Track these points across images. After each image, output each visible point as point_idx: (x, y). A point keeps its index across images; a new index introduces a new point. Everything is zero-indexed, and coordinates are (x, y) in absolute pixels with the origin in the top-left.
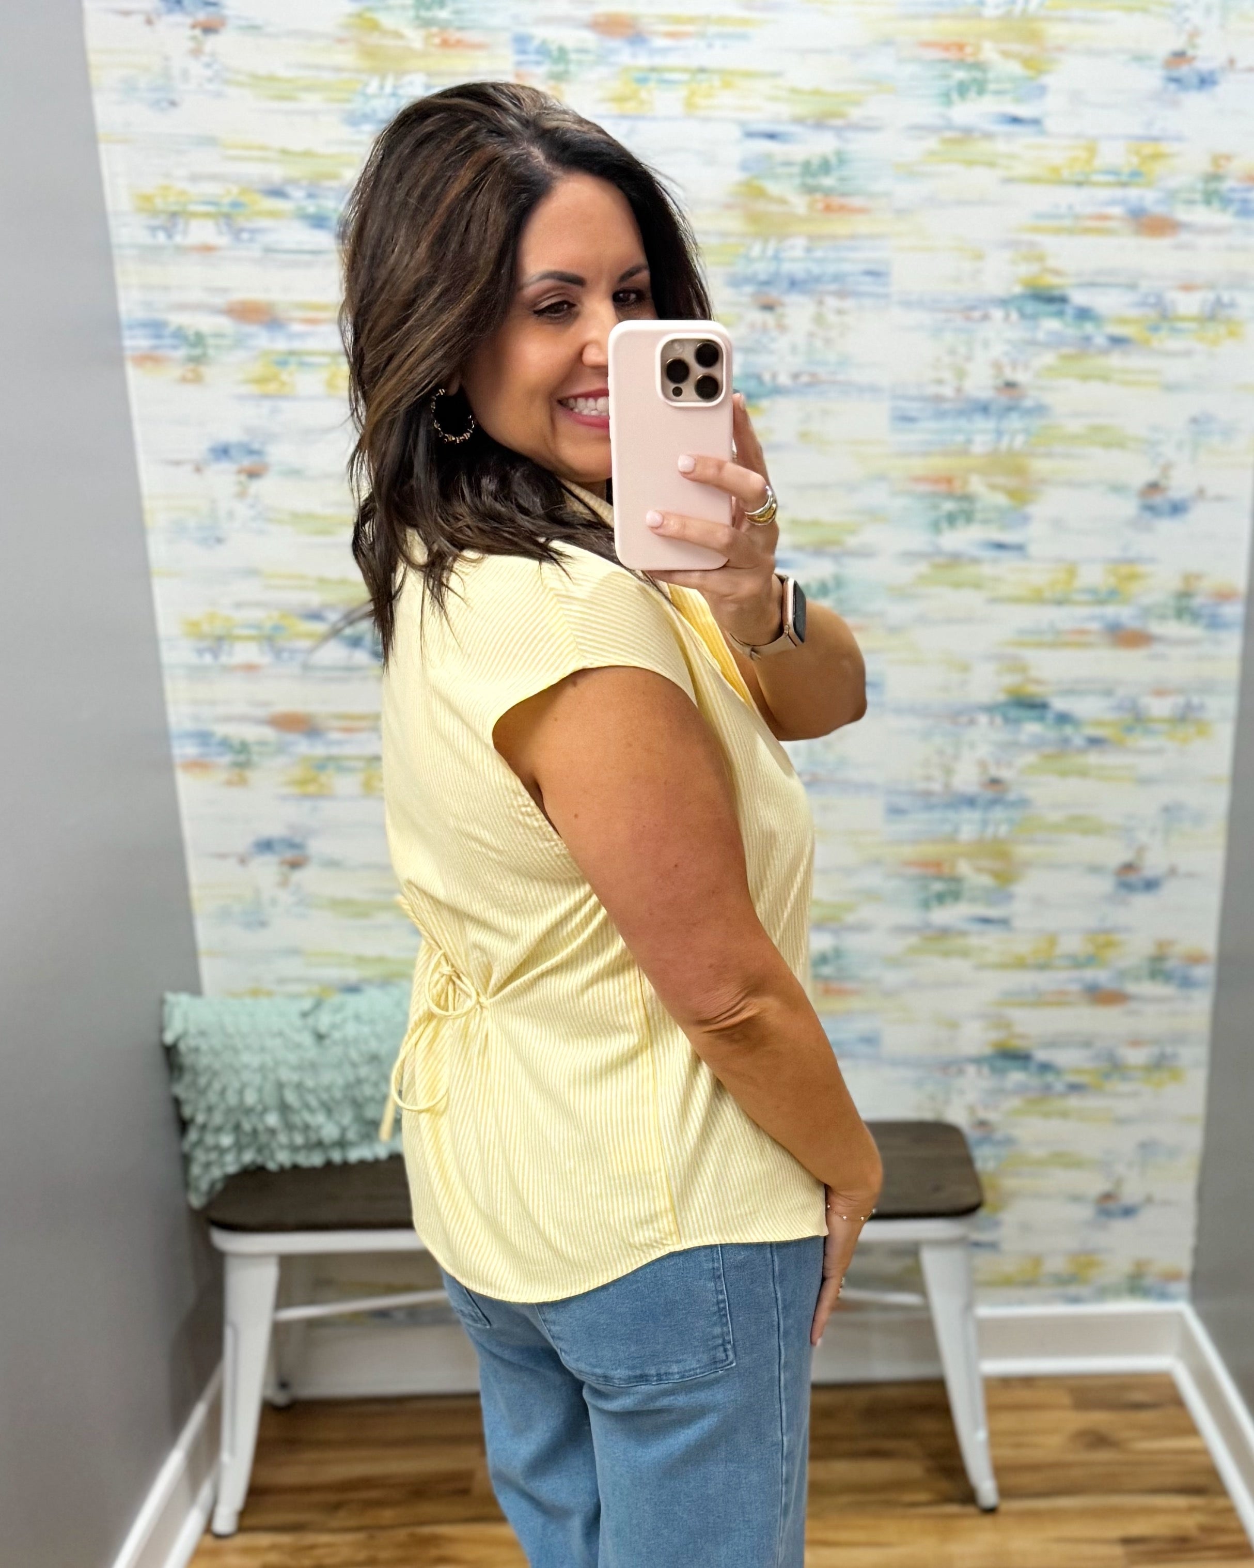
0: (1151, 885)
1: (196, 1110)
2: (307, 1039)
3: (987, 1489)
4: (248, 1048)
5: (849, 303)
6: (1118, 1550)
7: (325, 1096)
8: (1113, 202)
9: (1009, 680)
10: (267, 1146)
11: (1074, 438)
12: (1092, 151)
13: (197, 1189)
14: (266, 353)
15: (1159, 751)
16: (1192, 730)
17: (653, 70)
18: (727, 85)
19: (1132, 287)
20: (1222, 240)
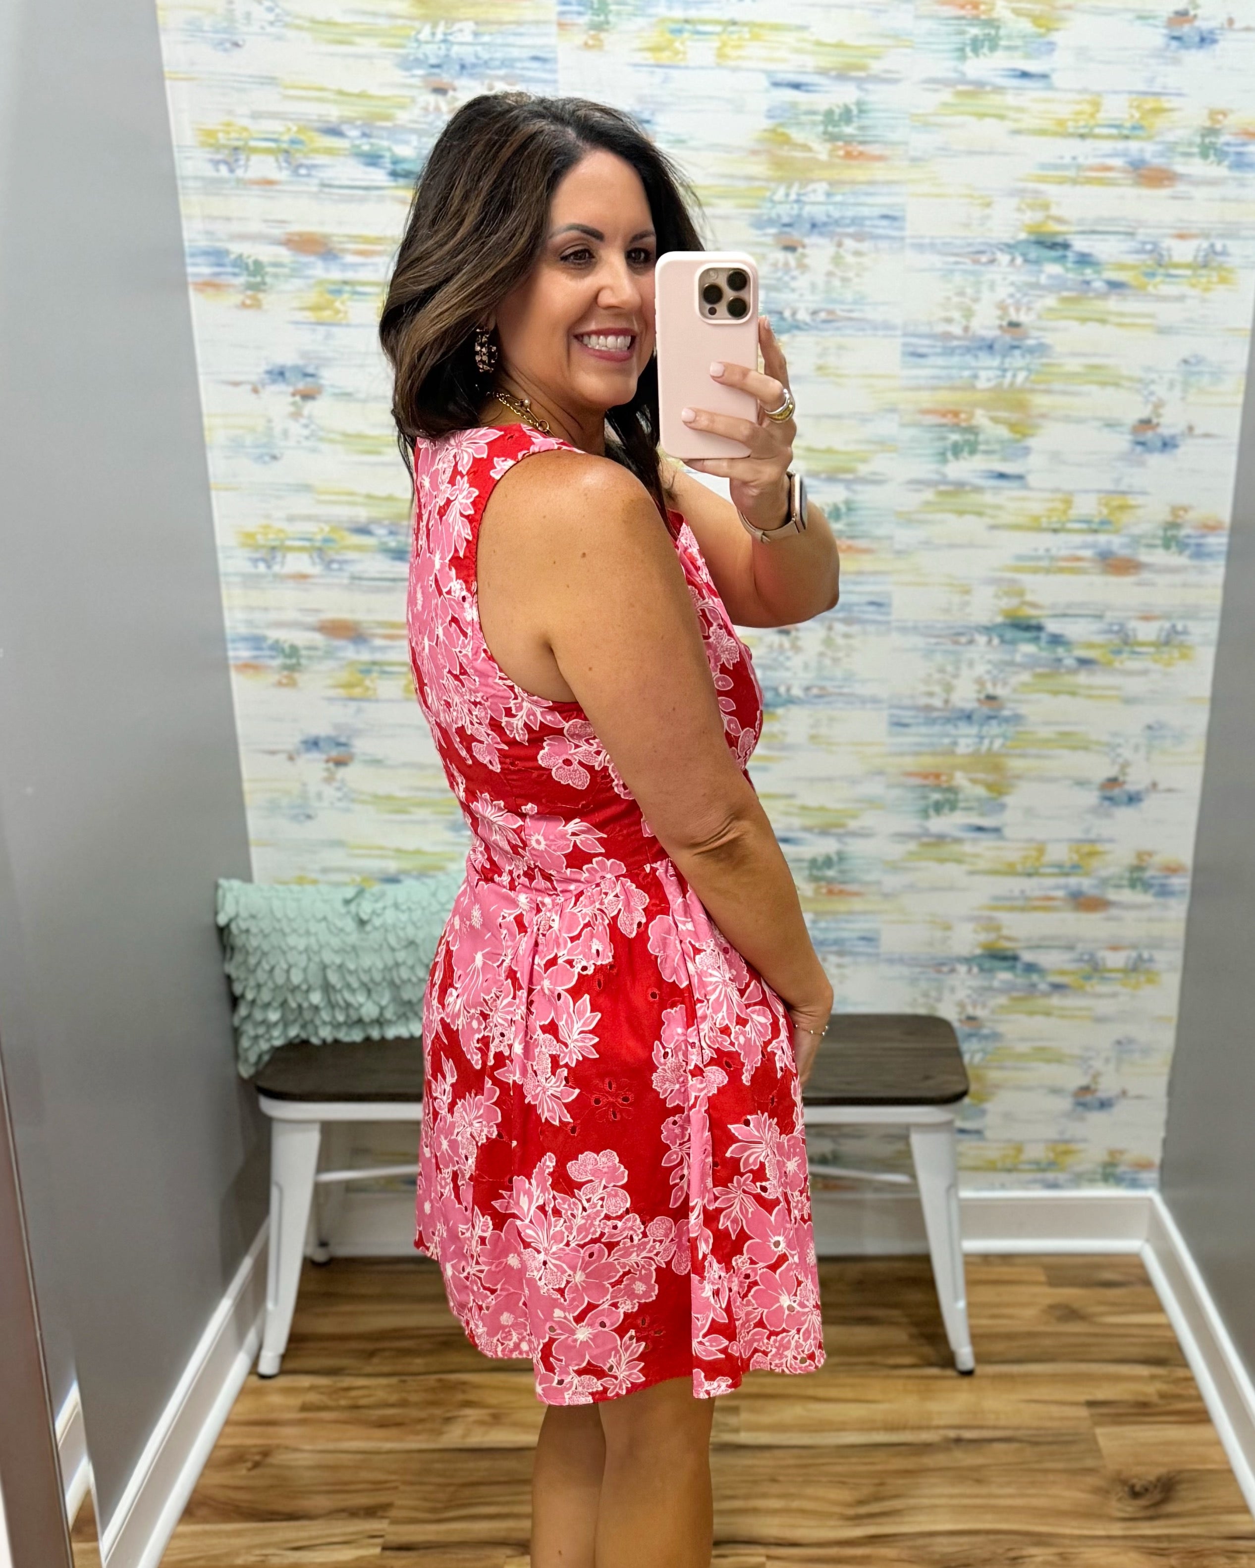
0: (1133, 799)
1: (245, 988)
2: (350, 925)
3: (965, 1354)
4: (294, 931)
5: (865, 246)
6: (1084, 1412)
7: (365, 978)
8: (1115, 154)
9: (1006, 603)
10: (312, 1021)
11: (1071, 376)
12: (1096, 105)
13: (246, 1060)
14: (321, 282)
15: (1145, 672)
16: (1176, 653)
17: (687, 21)
18: (755, 37)
19: (1131, 235)
20: (1216, 192)
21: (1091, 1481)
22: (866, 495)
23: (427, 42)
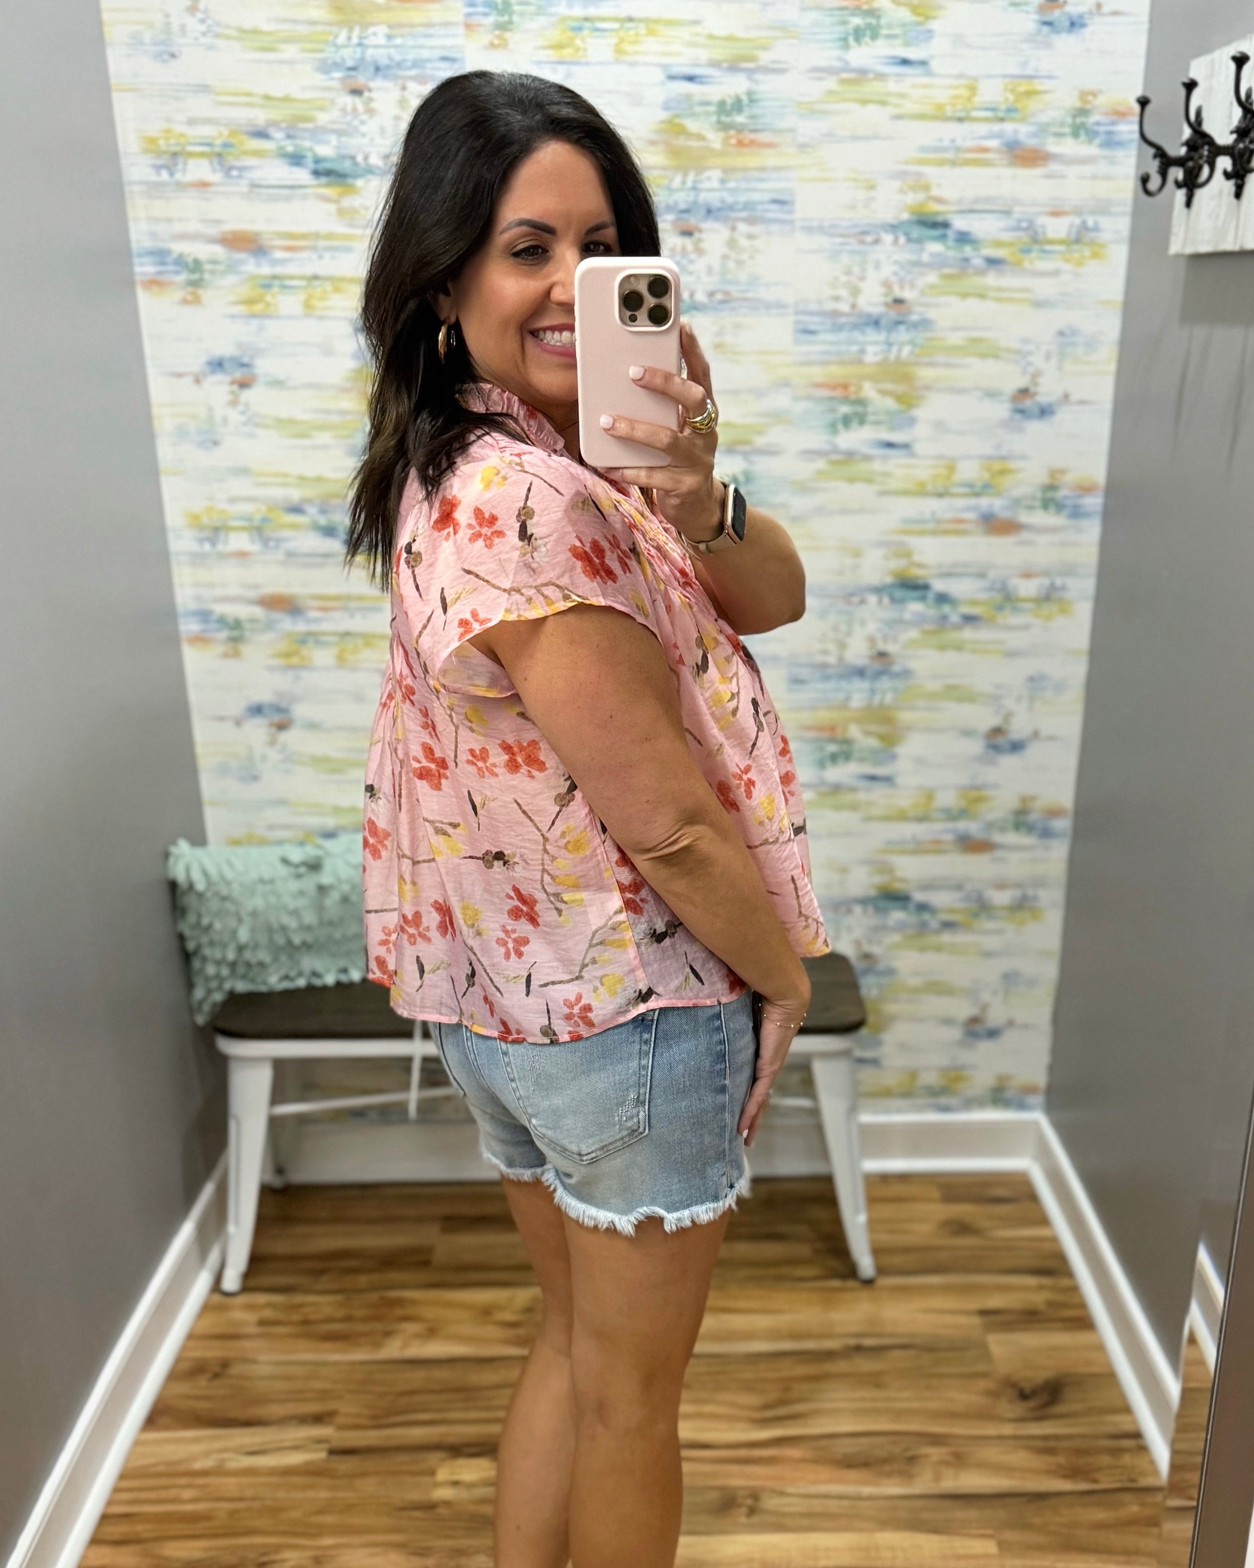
0: (1017, 747)
1: (198, 945)
3: (865, 1263)
5: (759, 229)
6: (976, 1319)
8: (991, 136)
9: (896, 564)
11: (953, 349)
12: (973, 90)
14: (253, 277)
15: (1026, 627)
16: (1055, 608)
17: (586, 19)
18: (651, 33)
19: (1007, 213)
20: (1088, 170)
21: (983, 1384)
22: (762, 465)
23: (345, 46)
